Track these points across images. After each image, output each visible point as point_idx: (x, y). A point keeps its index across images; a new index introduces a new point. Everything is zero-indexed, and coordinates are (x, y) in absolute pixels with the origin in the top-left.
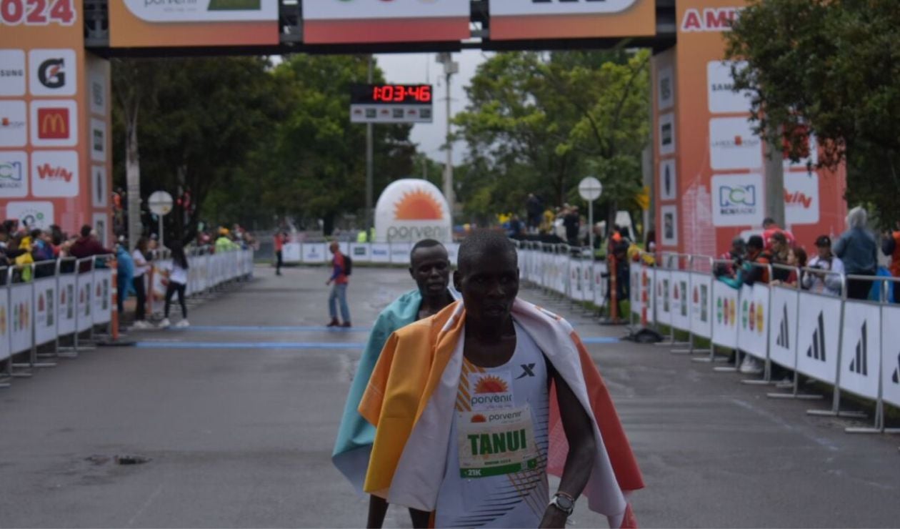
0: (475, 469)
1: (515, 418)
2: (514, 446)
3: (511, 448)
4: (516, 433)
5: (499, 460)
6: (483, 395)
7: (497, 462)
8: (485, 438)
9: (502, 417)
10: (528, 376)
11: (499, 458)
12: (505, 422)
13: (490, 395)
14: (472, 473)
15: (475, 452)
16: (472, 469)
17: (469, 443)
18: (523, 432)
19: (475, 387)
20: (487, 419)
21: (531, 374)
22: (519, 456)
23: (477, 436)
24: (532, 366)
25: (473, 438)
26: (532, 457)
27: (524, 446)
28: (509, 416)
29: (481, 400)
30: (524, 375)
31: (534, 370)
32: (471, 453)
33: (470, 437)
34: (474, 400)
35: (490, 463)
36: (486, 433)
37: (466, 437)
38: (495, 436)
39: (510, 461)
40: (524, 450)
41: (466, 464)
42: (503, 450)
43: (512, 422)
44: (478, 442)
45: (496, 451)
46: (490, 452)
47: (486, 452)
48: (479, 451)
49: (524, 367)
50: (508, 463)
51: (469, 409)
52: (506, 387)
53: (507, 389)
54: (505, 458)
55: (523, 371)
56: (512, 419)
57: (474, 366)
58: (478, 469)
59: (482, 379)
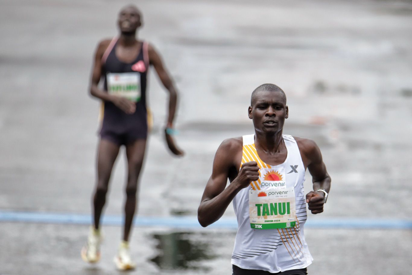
0: (259, 224)
1: (283, 195)
2: (282, 212)
3: (280, 213)
4: (284, 204)
5: (273, 220)
6: (268, 182)
7: (272, 221)
8: (265, 206)
9: (276, 193)
10: (294, 172)
11: (273, 218)
12: (278, 196)
13: (272, 182)
14: (257, 227)
15: (259, 214)
16: (257, 224)
17: (256, 209)
18: (288, 204)
19: (264, 177)
20: (267, 194)
21: (296, 172)
22: (286, 219)
23: (261, 205)
24: (296, 166)
25: (258, 206)
26: (293, 221)
27: (289, 213)
28: (280, 193)
29: (267, 184)
30: (292, 172)
31: (297, 169)
32: (257, 214)
33: (256, 205)
34: (263, 184)
35: (268, 221)
36: (266, 203)
37: (255, 205)
38: (271, 204)
39: (280, 221)
40: (288, 215)
41: (253, 221)
42: (276, 214)
43: (282, 196)
44: (262, 208)
45: (272, 214)
46: (268, 214)
47: (266, 214)
48: (261, 214)
49: (292, 166)
50: (279, 222)
51: (259, 189)
52: (282, 178)
53: (282, 179)
54: (277, 219)
55: (291, 169)
56: (282, 195)
57: (265, 164)
58: (260, 224)
59: (268, 172)
